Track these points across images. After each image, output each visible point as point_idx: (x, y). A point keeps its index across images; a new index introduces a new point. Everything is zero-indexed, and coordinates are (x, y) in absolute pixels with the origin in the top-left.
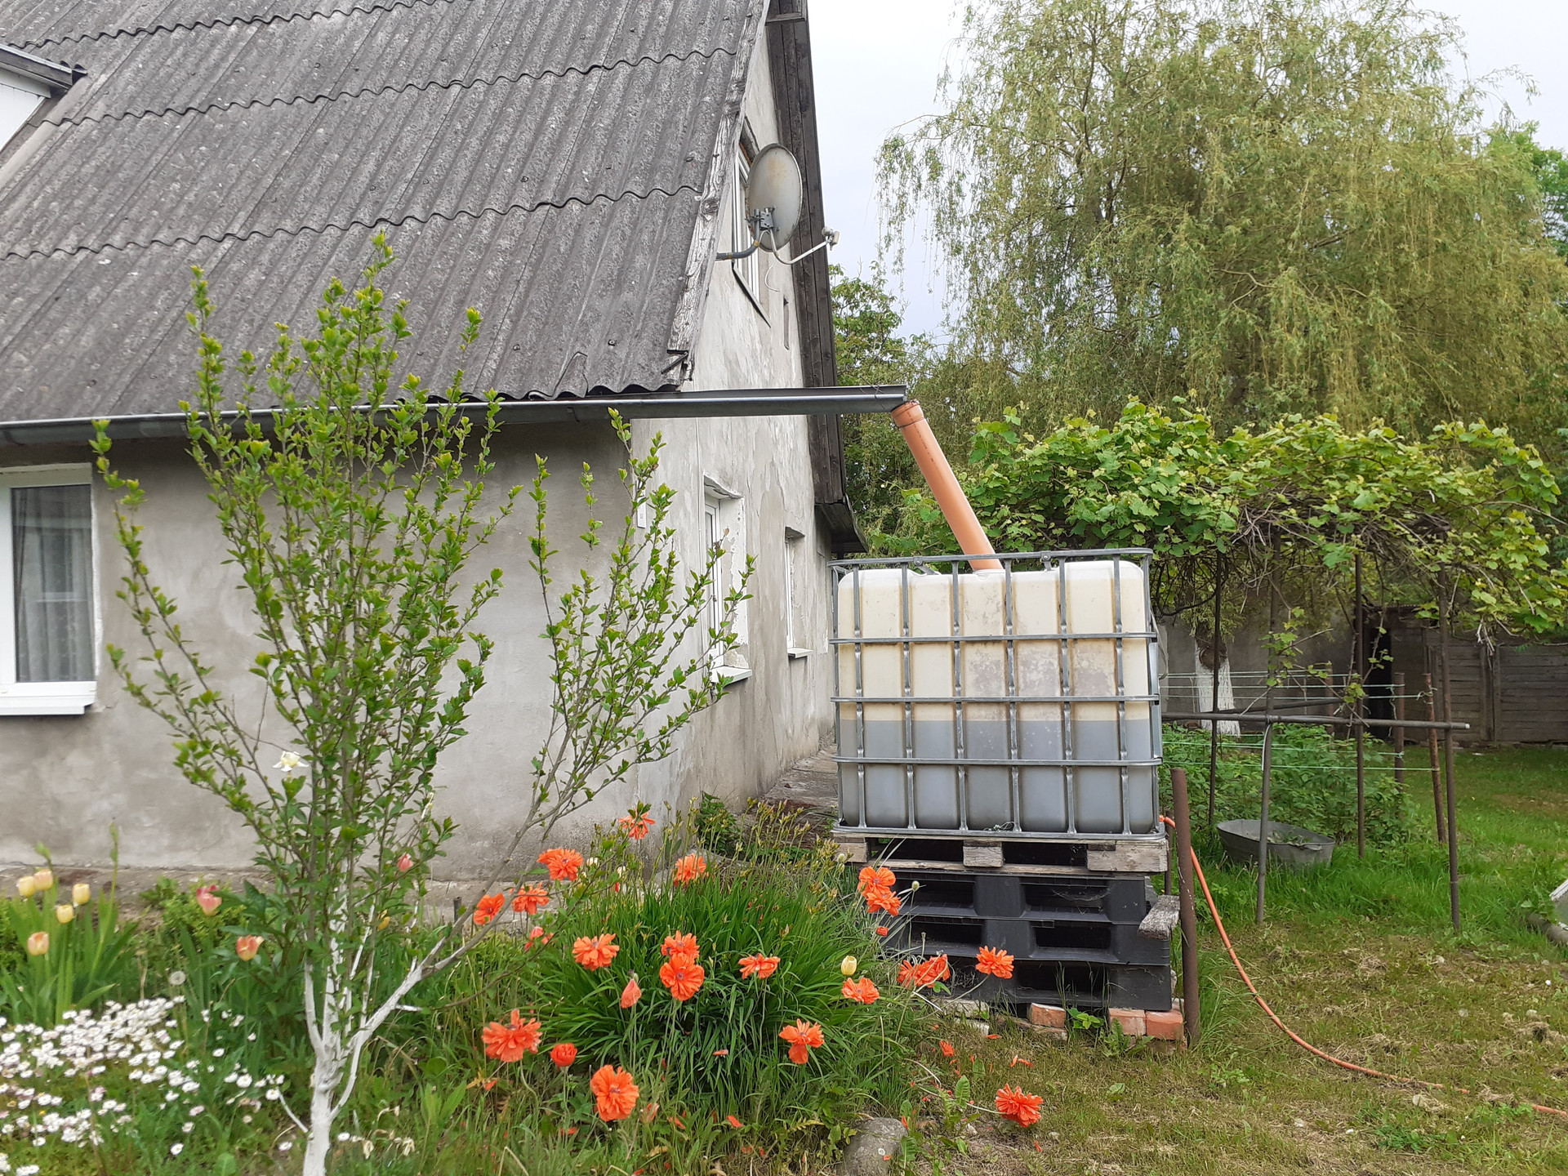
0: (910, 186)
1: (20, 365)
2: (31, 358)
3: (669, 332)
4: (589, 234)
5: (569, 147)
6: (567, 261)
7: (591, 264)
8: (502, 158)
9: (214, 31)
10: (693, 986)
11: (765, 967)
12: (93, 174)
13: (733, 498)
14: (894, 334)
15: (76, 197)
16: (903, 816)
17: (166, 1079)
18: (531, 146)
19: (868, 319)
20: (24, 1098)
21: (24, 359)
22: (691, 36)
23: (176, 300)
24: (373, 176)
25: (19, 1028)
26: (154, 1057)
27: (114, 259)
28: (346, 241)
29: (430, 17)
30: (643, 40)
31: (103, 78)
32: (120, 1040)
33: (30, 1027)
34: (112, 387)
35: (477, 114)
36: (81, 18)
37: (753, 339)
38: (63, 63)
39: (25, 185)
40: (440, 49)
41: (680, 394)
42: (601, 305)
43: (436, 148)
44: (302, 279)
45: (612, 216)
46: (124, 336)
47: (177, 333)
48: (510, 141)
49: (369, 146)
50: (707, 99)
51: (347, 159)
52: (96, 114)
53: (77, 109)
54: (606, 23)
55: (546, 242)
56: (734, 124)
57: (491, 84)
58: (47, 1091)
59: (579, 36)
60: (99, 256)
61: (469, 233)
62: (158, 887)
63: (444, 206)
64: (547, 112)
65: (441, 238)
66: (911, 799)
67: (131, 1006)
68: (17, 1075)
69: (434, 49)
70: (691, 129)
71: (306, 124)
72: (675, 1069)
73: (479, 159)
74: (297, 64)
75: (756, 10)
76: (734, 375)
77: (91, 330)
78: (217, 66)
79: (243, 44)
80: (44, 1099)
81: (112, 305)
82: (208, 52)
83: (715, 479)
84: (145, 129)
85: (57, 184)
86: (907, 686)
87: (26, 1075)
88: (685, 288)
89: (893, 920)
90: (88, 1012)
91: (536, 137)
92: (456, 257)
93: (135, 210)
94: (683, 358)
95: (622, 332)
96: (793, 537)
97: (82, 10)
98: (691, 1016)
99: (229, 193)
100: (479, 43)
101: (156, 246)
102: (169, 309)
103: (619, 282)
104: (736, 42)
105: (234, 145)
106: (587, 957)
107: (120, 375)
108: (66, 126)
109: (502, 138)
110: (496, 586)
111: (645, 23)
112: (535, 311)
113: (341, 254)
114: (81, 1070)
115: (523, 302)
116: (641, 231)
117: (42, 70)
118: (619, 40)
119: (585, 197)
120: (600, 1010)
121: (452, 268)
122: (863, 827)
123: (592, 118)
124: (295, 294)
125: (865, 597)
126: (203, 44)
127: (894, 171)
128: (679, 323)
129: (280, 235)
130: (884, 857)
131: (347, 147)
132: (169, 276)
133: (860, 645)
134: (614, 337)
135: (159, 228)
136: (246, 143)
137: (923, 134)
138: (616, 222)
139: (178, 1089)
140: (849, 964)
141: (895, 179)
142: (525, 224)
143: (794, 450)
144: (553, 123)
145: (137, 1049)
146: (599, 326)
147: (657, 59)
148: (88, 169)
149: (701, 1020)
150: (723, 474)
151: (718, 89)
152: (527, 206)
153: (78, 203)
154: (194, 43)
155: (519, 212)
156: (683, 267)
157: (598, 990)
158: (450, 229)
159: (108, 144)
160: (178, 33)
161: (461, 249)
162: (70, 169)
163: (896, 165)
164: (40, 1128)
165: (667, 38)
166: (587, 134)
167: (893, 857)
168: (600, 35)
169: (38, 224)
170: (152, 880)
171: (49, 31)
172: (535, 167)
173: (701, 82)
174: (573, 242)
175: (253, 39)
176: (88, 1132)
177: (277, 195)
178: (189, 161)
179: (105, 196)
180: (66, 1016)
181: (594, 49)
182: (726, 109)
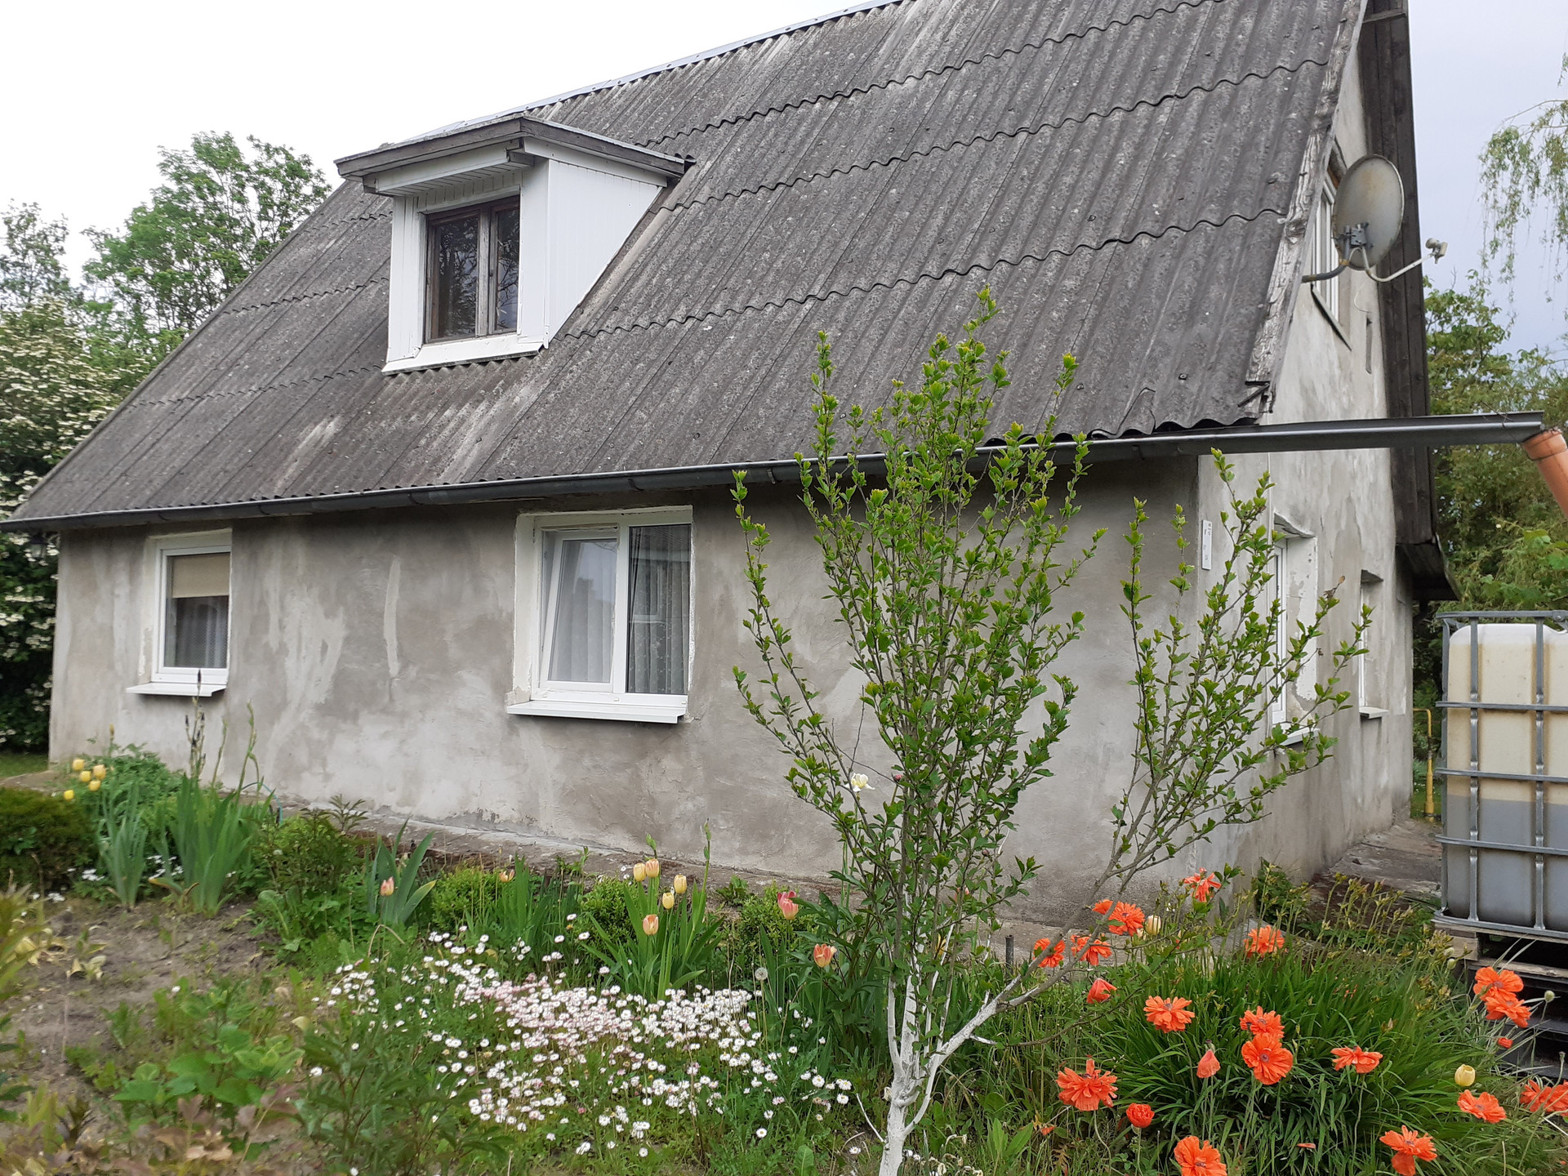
0: (1524, 183)
1: (641, 422)
2: (650, 415)
3: (1247, 363)
4: (1159, 268)
5: (1138, 182)
6: (1134, 296)
7: (1161, 298)
8: (1069, 199)
9: (800, 110)
10: (1280, 1071)
11: (1364, 1061)
12: (700, 251)
13: (1304, 538)
14: (1497, 350)
15: (686, 272)
16: (1527, 912)
17: (749, 1066)
18: (1098, 185)
19: (1464, 336)
20: (636, 1061)
21: (645, 417)
22: (1274, 51)
23: (765, 359)
24: (941, 230)
25: (630, 998)
26: (740, 1043)
27: (715, 325)
28: (914, 294)
29: (998, 70)
30: (1219, 64)
31: (709, 165)
32: (709, 1022)
33: (638, 998)
34: (713, 439)
35: (1043, 158)
36: (691, 114)
37: (1331, 364)
38: (677, 155)
39: (646, 265)
40: (1008, 99)
41: (1259, 428)
42: (1171, 339)
43: (1003, 195)
44: (874, 333)
45: (1184, 247)
46: (722, 393)
47: (765, 389)
48: (1077, 182)
49: (938, 200)
50: (1293, 115)
51: (917, 215)
52: (702, 198)
53: (688, 194)
54: (1179, 50)
55: (1113, 279)
56: (1324, 140)
57: (1057, 128)
58: (653, 1057)
59: (1150, 67)
60: (704, 324)
61: (1034, 276)
62: (732, 886)
63: (1009, 253)
64: (1116, 149)
65: (1006, 284)
66: (1540, 895)
67: (718, 993)
68: (631, 1039)
69: (1002, 101)
70: (1274, 149)
71: (880, 186)
72: (1253, 1153)
73: (1046, 200)
74: (873, 131)
75: (1351, 14)
76: (1310, 405)
77: (697, 389)
78: (803, 142)
79: (825, 119)
80: (652, 1065)
81: (712, 367)
82: (796, 130)
83: (1286, 517)
84: (742, 207)
85: (671, 262)
86: (1540, 762)
87: (637, 1040)
88: (1267, 316)
89: (1516, 1031)
90: (682, 992)
91: (1103, 175)
92: (1020, 302)
93: (732, 280)
94: (1264, 390)
95: (1194, 366)
96: (1369, 581)
97: (692, 107)
98: (1272, 1100)
99: (811, 258)
100: (1046, 88)
101: (749, 312)
102: (758, 368)
103: (1191, 315)
104: (1327, 50)
105: (816, 213)
106: (1159, 1018)
107: (718, 428)
108: (678, 210)
109: (1068, 180)
110: (1077, 629)
111: (1222, 45)
112: (1100, 349)
113: (910, 307)
114: (678, 1044)
115: (1087, 342)
116: (1216, 260)
117: (661, 164)
118: (1194, 67)
119: (1156, 230)
120: (1166, 1074)
121: (1016, 313)
122: (1473, 920)
123: (1163, 149)
124: (867, 347)
125: (1485, 657)
126: (792, 124)
127: (1505, 168)
128: (1261, 351)
129: (855, 293)
130: (1507, 959)
131: (917, 204)
132: (759, 338)
133: (1478, 711)
134: (1185, 371)
135: (751, 295)
136: (826, 210)
137: (1544, 123)
138: (1189, 253)
139: (761, 1077)
140: (1465, 1074)
141: (1505, 178)
142: (1091, 262)
143: (1373, 486)
144: (1121, 159)
145: (724, 1034)
146: (1168, 360)
147: (1235, 80)
148: (695, 247)
149: (1282, 1106)
150: (1294, 512)
151: (1305, 104)
152: (1094, 244)
153: (687, 277)
154: (784, 123)
155: (1086, 251)
156: (1264, 294)
157: (1165, 1054)
158: (1016, 274)
159: (711, 223)
160: (772, 115)
161: (1025, 293)
162: (681, 248)
163: (1507, 161)
164: (649, 1091)
165: (1247, 58)
166: (1158, 166)
167: (1519, 960)
168: (1173, 64)
169: (656, 299)
170: (727, 879)
171: (667, 129)
172: (1103, 205)
173: (1286, 100)
174: (1142, 277)
175: (834, 115)
176: (687, 1101)
177: (853, 256)
178: (778, 231)
179: (709, 270)
180: (668, 993)
181: (1167, 78)
182: (1316, 124)
